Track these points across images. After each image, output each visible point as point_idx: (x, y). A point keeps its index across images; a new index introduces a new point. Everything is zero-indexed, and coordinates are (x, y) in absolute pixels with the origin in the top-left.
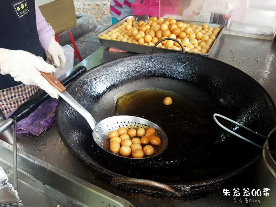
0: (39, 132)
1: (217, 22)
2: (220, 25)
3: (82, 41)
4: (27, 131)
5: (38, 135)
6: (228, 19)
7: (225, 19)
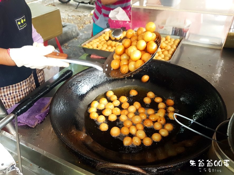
0: (34, 124)
1: (178, 34)
2: (180, 37)
3: (67, 46)
4: (24, 124)
5: (34, 127)
6: (186, 32)
7: (184, 32)
